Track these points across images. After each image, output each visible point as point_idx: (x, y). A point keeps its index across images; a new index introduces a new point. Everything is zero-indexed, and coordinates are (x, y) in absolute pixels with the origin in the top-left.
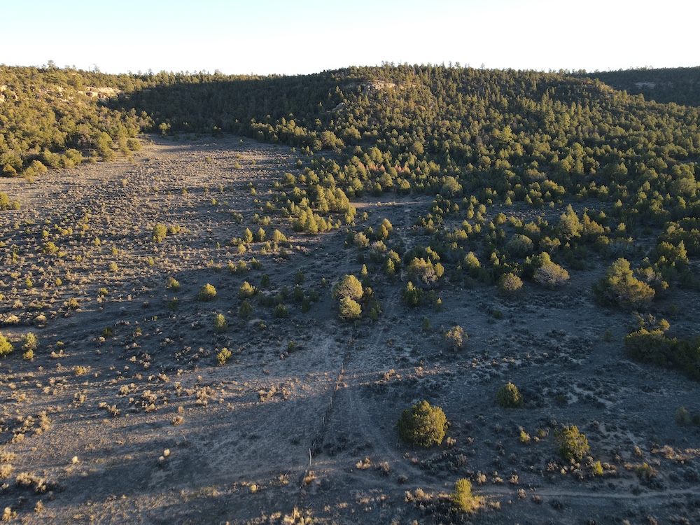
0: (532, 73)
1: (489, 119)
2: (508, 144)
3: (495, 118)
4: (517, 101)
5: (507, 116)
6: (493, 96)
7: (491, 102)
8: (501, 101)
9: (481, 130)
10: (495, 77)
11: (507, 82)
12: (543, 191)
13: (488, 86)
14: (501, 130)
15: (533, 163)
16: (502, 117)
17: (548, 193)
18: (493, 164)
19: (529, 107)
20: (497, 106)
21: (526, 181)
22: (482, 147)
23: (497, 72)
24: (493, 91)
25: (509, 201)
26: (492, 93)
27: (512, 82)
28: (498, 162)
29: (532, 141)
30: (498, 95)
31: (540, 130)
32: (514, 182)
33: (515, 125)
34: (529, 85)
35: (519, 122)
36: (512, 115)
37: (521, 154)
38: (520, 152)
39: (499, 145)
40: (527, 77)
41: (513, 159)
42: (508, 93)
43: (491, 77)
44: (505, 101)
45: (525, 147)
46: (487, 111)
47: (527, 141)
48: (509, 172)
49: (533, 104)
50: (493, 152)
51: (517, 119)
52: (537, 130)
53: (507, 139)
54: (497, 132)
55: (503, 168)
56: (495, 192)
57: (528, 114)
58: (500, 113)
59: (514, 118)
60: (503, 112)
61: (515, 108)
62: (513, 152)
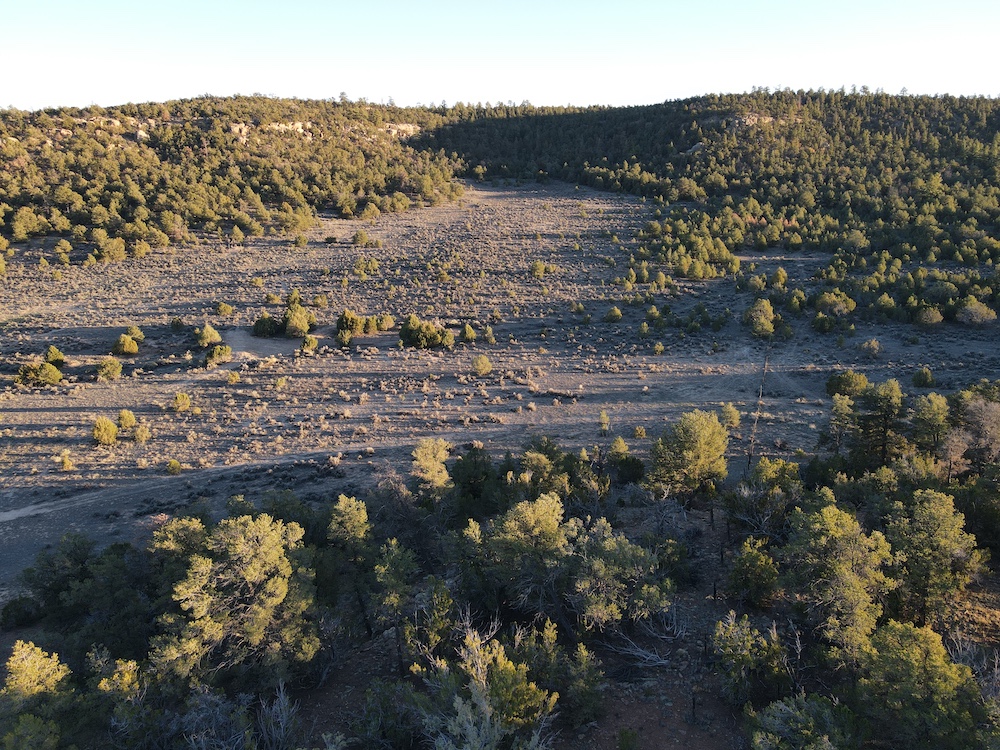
0: (981, 100)
1: (910, 166)
2: (936, 197)
3: (918, 164)
4: (953, 142)
5: (937, 162)
6: (918, 134)
7: (914, 144)
8: (929, 141)
9: (896, 179)
10: (922, 107)
11: (940, 114)
12: (980, 250)
13: (911, 119)
14: (927, 179)
15: (969, 220)
16: (928, 163)
17: (986, 250)
18: (912, 221)
19: (972, 149)
20: (923, 147)
21: (958, 239)
22: (897, 200)
23: (925, 100)
24: (917, 127)
25: (932, 258)
26: (915, 130)
27: (949, 114)
28: (920, 219)
29: (971, 194)
30: (926, 133)
31: (986, 181)
32: (940, 239)
33: (949, 174)
34: (975, 118)
35: (954, 170)
36: (944, 161)
37: (954, 210)
38: (953, 206)
39: (923, 198)
40: (973, 107)
41: (941, 216)
42: (942, 131)
43: (916, 107)
44: (935, 141)
45: (961, 202)
46: (907, 155)
47: (965, 194)
48: (935, 228)
49: (979, 146)
50: (913, 206)
51: (952, 167)
52: (980, 181)
53: (935, 191)
54: (920, 183)
55: (927, 224)
56: (914, 248)
57: (971, 159)
58: (927, 158)
59: (947, 165)
60: (930, 156)
61: (950, 150)
62: (942, 207)
